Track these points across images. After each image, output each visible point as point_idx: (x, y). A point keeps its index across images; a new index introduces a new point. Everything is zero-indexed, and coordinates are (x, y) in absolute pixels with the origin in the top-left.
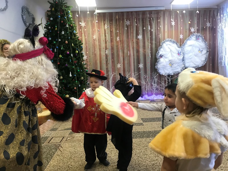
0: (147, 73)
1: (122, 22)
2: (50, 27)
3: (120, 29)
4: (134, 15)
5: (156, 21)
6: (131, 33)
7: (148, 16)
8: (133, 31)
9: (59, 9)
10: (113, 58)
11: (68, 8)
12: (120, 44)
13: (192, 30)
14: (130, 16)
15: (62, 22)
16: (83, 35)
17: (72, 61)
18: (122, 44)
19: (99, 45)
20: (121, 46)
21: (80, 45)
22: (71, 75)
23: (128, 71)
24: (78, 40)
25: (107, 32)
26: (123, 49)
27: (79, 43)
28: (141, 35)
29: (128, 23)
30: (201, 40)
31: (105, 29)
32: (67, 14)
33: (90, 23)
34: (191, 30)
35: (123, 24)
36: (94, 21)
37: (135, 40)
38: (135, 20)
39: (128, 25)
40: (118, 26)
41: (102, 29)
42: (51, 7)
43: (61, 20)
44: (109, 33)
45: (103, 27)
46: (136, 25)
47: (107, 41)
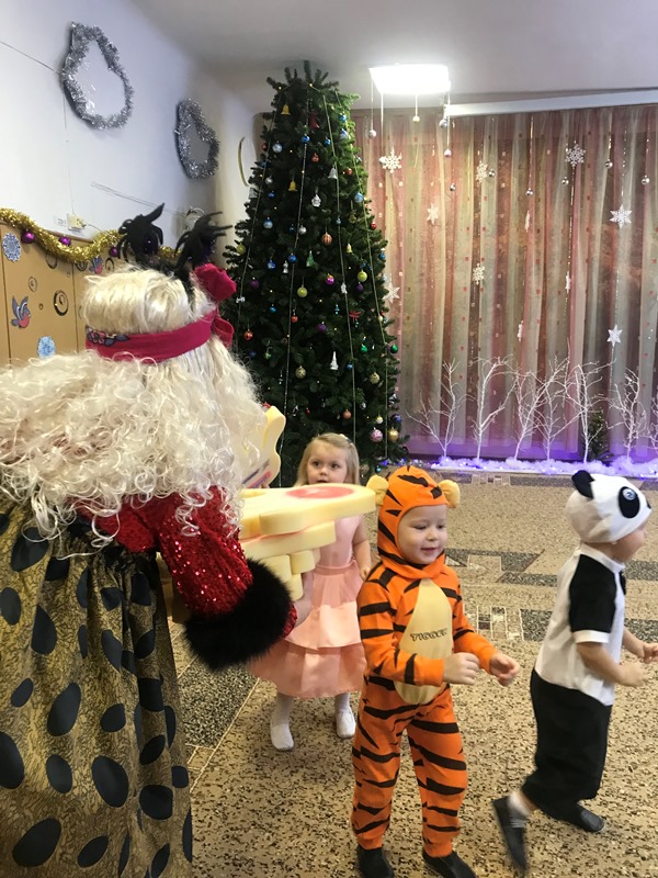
0: (639, 368)
1: (549, 152)
2: (269, 181)
3: (541, 179)
4: (606, 120)
6: (585, 198)
8: (595, 188)
9: (305, 111)
10: (500, 297)
11: (342, 102)
12: (533, 240)
14: (588, 129)
15: (316, 159)
16: (390, 204)
17: (343, 312)
18: (542, 245)
19: (447, 244)
20: (538, 252)
21: (378, 247)
22: (334, 366)
23: (557, 353)
24: (371, 227)
25: (483, 194)
26: (545, 264)
27: (373, 240)
28: (625, 209)
29: (576, 156)
31: (476, 182)
32: (337, 125)
33: (418, 158)
35: (554, 162)
36: (436, 149)
37: (598, 228)
38: (605, 146)
40: (533, 168)
41: (466, 181)
42: (279, 101)
43: (310, 153)
44: (494, 196)
45: (470, 171)
46: (611, 165)
47: (484, 229)
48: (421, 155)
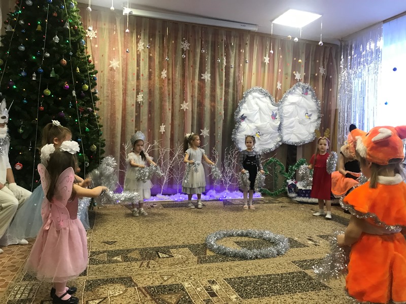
0: (215, 148)
2: (22, 22)
5: (237, 51)
6: (190, 66)
7: (224, 38)
8: (194, 63)
10: (150, 111)
12: (166, 84)
13: (298, 76)
14: (190, 34)
15: (55, 14)
17: (74, 107)
20: (169, 91)
21: (93, 74)
23: (179, 140)
25: (142, 58)
26: (172, 96)
28: (208, 73)
29: (186, 46)
30: (309, 96)
31: (138, 51)
34: (295, 76)
35: (176, 47)
37: (196, 81)
39: (185, 49)
44: (147, 60)
45: (134, 45)
47: (143, 75)
48: (107, 34)
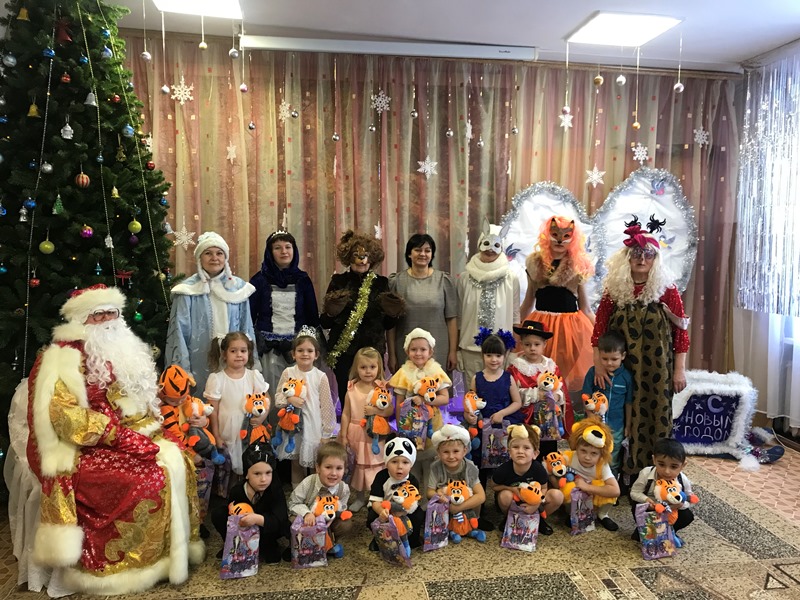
1: (354, 96)
2: (1, 101)
3: (347, 123)
4: (409, 70)
5: (498, 103)
6: (393, 146)
7: (468, 79)
8: (401, 137)
13: (640, 153)
14: (392, 77)
15: (66, 79)
16: (181, 138)
17: (108, 272)
18: (352, 192)
19: (249, 185)
25: (287, 134)
26: (355, 212)
27: (152, 182)
29: (382, 103)
31: (279, 121)
34: (633, 154)
36: (233, 84)
37: (407, 176)
38: (410, 95)
39: (380, 111)
40: (338, 111)
41: (268, 118)
42: (17, 3)
44: (299, 138)
45: (272, 109)
46: (416, 115)
47: (289, 172)
48: (217, 88)
